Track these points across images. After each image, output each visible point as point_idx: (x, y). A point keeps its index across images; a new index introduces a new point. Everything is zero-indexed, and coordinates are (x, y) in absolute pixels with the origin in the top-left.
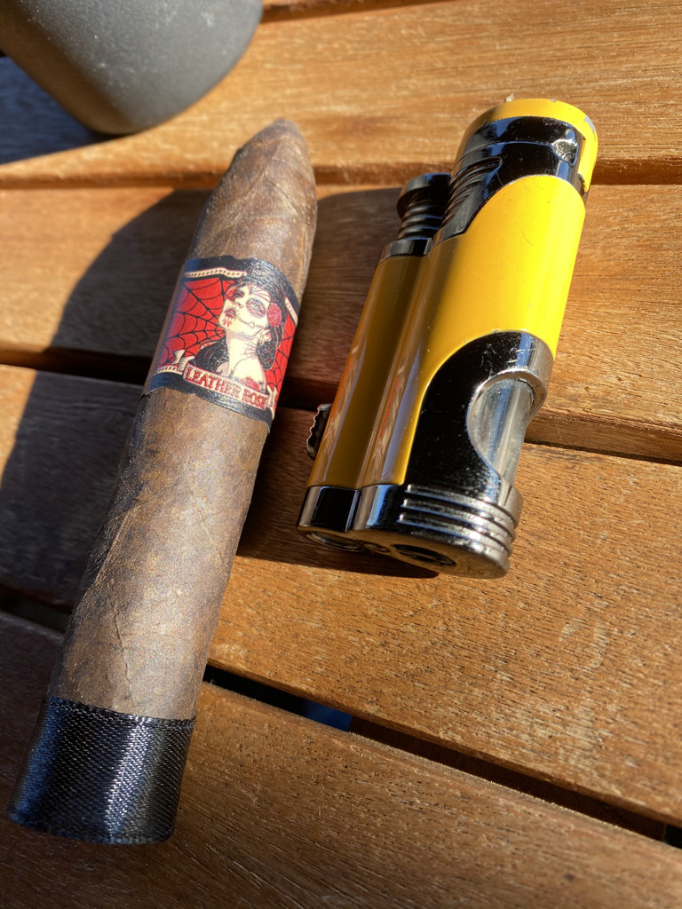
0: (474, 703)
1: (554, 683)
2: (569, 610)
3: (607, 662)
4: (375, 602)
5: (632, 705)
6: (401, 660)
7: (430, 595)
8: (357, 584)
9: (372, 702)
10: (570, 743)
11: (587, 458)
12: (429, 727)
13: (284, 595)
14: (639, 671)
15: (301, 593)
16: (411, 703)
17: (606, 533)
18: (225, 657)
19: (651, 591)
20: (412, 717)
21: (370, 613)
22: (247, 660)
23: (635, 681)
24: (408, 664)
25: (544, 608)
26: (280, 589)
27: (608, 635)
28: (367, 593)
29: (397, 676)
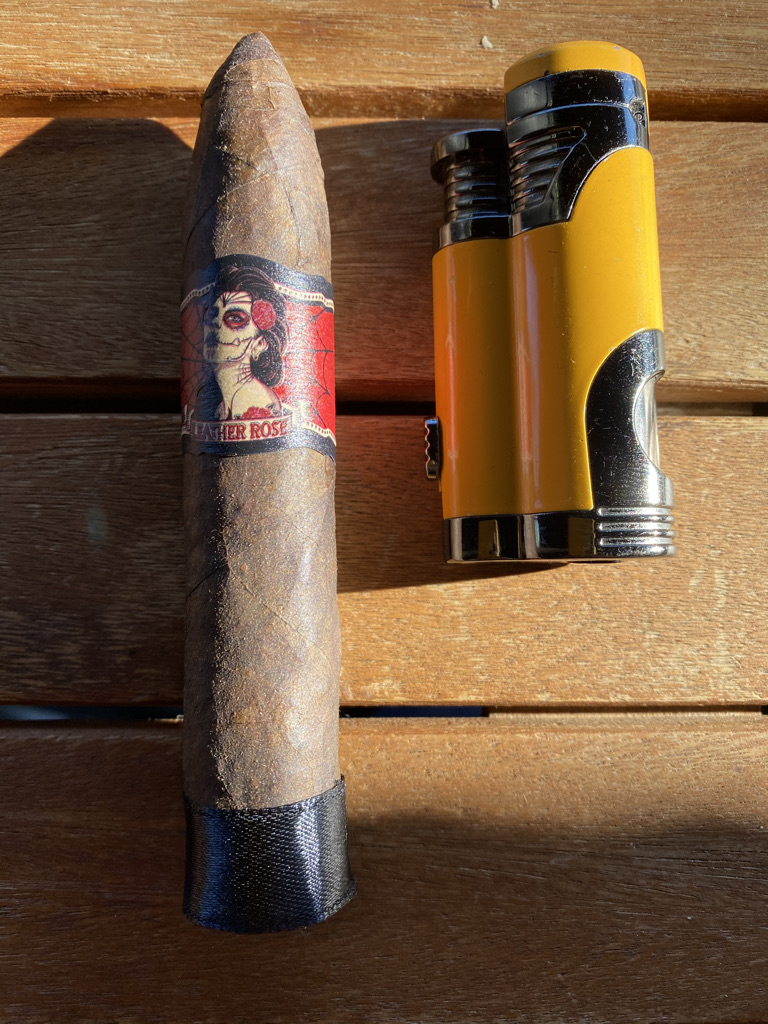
0: (633, 664)
1: (693, 629)
2: (690, 564)
3: (731, 600)
4: (518, 602)
5: (754, 628)
6: (559, 647)
7: (567, 582)
8: (495, 590)
9: (542, 692)
10: (716, 671)
11: (677, 424)
12: (600, 696)
13: (420, 618)
14: (756, 601)
15: (439, 612)
16: (578, 681)
17: (706, 491)
18: (378, 695)
19: (752, 533)
20: (583, 692)
21: (515, 612)
22: (403, 690)
23: (754, 610)
24: (566, 649)
25: (671, 568)
26: (415, 614)
27: (726, 578)
28: (507, 595)
29: (558, 662)
